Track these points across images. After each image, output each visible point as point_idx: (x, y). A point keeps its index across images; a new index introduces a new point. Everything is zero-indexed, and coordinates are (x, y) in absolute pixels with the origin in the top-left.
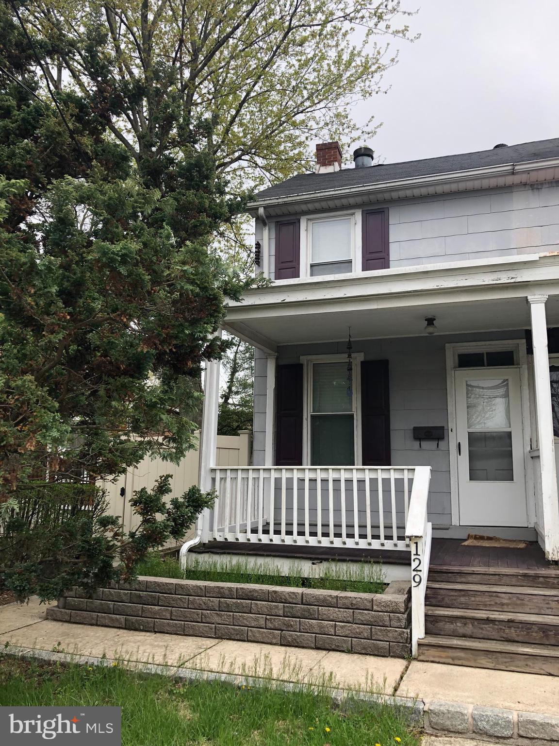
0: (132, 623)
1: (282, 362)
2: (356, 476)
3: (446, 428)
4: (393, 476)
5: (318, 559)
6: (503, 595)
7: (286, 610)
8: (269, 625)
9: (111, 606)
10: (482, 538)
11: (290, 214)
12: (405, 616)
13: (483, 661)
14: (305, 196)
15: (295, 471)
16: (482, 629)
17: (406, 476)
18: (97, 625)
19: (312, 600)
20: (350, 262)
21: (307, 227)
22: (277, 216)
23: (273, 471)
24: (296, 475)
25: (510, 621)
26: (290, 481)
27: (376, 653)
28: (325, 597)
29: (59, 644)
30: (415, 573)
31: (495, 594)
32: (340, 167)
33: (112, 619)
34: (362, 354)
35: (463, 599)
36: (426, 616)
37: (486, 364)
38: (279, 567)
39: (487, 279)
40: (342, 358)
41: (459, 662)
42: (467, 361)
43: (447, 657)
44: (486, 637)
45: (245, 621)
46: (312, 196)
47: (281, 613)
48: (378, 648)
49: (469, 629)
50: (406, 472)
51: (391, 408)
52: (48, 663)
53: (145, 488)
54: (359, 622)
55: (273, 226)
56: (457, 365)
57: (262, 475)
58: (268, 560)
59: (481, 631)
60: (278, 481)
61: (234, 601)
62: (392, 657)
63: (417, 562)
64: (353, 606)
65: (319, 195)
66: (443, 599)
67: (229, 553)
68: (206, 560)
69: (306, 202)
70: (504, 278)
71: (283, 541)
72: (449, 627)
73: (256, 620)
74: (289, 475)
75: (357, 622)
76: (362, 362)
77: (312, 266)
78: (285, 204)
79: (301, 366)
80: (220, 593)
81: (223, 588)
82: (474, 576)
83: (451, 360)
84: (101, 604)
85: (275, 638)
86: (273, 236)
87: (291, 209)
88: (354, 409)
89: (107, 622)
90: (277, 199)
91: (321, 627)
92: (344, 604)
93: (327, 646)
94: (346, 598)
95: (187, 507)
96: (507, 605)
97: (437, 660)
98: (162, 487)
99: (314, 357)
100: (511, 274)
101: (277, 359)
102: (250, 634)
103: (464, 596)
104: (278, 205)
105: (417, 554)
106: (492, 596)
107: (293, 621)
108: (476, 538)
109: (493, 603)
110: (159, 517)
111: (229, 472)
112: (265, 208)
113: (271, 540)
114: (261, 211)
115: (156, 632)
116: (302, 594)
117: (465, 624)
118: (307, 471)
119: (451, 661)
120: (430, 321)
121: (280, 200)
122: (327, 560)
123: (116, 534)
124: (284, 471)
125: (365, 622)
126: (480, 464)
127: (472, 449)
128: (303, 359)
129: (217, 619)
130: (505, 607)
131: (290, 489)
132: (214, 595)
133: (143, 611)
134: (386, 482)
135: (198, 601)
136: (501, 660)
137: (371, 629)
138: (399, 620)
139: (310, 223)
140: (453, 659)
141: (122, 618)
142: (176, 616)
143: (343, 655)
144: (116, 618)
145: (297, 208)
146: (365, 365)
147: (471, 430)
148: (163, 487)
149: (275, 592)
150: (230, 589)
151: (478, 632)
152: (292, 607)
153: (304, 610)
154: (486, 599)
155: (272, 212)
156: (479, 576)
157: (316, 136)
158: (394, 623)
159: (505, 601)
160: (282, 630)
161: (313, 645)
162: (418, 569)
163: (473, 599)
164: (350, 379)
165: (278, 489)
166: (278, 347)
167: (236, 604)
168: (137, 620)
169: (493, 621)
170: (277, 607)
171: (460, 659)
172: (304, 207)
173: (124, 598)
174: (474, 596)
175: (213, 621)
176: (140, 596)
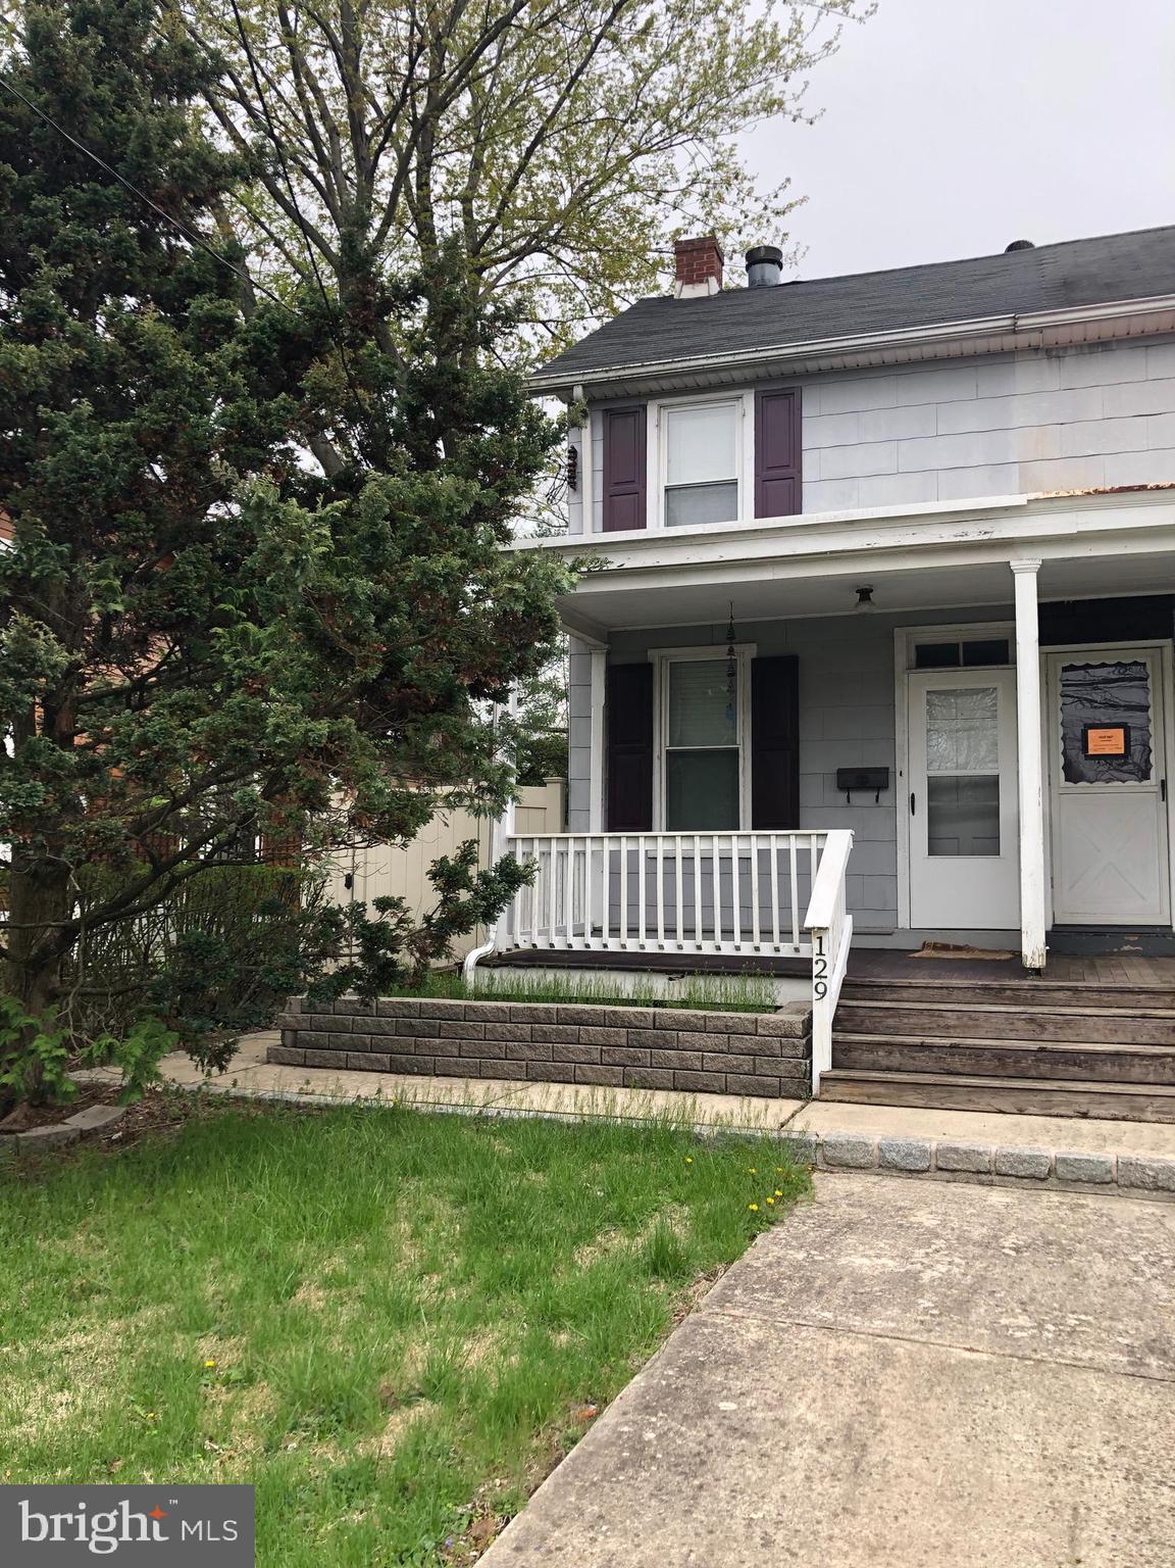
0: (401, 1063)
1: (618, 660)
2: (736, 847)
3: (891, 770)
4: (794, 846)
5: (677, 972)
6: (950, 1014)
7: (632, 1037)
8: (607, 1059)
9: (368, 1041)
10: (945, 948)
11: (628, 396)
12: (804, 1041)
13: (912, 1098)
14: (655, 368)
15: (642, 840)
16: (914, 1058)
17: (814, 844)
18: (347, 1069)
19: (669, 1022)
20: (734, 483)
21: (659, 420)
22: (606, 399)
23: (606, 841)
24: (643, 846)
25: (952, 1046)
26: (633, 856)
27: (761, 1092)
28: (686, 1017)
29: (308, 1083)
30: (818, 980)
31: (937, 1013)
32: (720, 284)
33: (368, 1059)
34: (755, 646)
35: (891, 1022)
36: (834, 1042)
37: (961, 662)
38: (618, 983)
39: (946, 534)
40: (720, 653)
41: (877, 1101)
42: (931, 657)
43: (860, 1095)
44: (919, 1069)
45: (571, 1055)
46: (667, 367)
47: (623, 1041)
48: (763, 1086)
49: (896, 1059)
50: (814, 838)
51: (803, 736)
52: (298, 1105)
53: (446, 857)
54: (737, 1051)
55: (599, 417)
56: (914, 663)
57: (589, 846)
58: (602, 975)
59: (912, 1062)
60: (615, 856)
61: (554, 1026)
62: (783, 1097)
63: (821, 964)
64: (729, 1030)
65: (679, 365)
66: (862, 1021)
67: (541, 967)
68: (505, 977)
69: (656, 377)
70: (973, 532)
71: (624, 946)
72: (867, 1057)
73: (587, 1052)
74: (632, 846)
75: (734, 1051)
76: (753, 660)
77: (668, 490)
78: (621, 381)
79: (650, 666)
80: (534, 1018)
81: (536, 1009)
82: (911, 990)
83: (902, 656)
84: (352, 1039)
85: (615, 1077)
86: (600, 435)
87: (630, 388)
88: (739, 740)
89: (363, 1064)
90: (606, 371)
91: (681, 1059)
92: (715, 1027)
93: (691, 1086)
94: (718, 1018)
95: (500, 882)
96: (955, 1027)
97: (847, 1098)
98: (465, 856)
99: (673, 651)
100: (985, 526)
101: (608, 654)
102: (578, 1072)
103: (892, 1016)
104: (609, 382)
105: (821, 954)
106: (933, 1016)
107: (640, 1053)
108: (935, 947)
109: (934, 1025)
110: (464, 896)
111: (536, 842)
112: (584, 386)
113: (605, 946)
114: (578, 392)
115: (437, 1075)
116: (654, 1014)
117: (891, 1053)
118: (660, 840)
119: (866, 1100)
120: (865, 594)
121: (611, 374)
122: (691, 973)
123: (401, 921)
124: (624, 840)
125: (745, 1051)
126: (945, 830)
127: (933, 804)
128: (654, 655)
129: (528, 1054)
130: (952, 1031)
131: (633, 873)
132: (524, 1020)
133: (417, 1046)
134: (784, 855)
135: (500, 1030)
136: (935, 1095)
137: (754, 1060)
138: (795, 1047)
139: (664, 413)
140: (869, 1097)
141: (386, 1058)
142: (467, 1051)
143: (714, 1096)
144: (376, 1058)
145: (643, 387)
146: (757, 664)
147: (933, 773)
148: (468, 855)
149: (614, 1013)
150: (547, 1011)
151: (909, 1064)
152: (639, 1034)
153: (657, 1037)
154: (925, 1020)
155: (597, 393)
156: (918, 991)
157: (675, 208)
158: (788, 1052)
159: (953, 1023)
160: (625, 1066)
161: (670, 1085)
162: (823, 974)
163: (906, 1021)
164: (732, 690)
165: (615, 874)
166: (609, 633)
167: (559, 1033)
168: (407, 1060)
169: (930, 1047)
170: (617, 1033)
171: (877, 1096)
172: (654, 385)
173: (387, 1028)
174: (907, 1016)
175: (524, 1057)
176: (411, 1025)
